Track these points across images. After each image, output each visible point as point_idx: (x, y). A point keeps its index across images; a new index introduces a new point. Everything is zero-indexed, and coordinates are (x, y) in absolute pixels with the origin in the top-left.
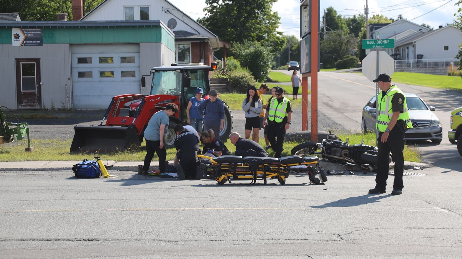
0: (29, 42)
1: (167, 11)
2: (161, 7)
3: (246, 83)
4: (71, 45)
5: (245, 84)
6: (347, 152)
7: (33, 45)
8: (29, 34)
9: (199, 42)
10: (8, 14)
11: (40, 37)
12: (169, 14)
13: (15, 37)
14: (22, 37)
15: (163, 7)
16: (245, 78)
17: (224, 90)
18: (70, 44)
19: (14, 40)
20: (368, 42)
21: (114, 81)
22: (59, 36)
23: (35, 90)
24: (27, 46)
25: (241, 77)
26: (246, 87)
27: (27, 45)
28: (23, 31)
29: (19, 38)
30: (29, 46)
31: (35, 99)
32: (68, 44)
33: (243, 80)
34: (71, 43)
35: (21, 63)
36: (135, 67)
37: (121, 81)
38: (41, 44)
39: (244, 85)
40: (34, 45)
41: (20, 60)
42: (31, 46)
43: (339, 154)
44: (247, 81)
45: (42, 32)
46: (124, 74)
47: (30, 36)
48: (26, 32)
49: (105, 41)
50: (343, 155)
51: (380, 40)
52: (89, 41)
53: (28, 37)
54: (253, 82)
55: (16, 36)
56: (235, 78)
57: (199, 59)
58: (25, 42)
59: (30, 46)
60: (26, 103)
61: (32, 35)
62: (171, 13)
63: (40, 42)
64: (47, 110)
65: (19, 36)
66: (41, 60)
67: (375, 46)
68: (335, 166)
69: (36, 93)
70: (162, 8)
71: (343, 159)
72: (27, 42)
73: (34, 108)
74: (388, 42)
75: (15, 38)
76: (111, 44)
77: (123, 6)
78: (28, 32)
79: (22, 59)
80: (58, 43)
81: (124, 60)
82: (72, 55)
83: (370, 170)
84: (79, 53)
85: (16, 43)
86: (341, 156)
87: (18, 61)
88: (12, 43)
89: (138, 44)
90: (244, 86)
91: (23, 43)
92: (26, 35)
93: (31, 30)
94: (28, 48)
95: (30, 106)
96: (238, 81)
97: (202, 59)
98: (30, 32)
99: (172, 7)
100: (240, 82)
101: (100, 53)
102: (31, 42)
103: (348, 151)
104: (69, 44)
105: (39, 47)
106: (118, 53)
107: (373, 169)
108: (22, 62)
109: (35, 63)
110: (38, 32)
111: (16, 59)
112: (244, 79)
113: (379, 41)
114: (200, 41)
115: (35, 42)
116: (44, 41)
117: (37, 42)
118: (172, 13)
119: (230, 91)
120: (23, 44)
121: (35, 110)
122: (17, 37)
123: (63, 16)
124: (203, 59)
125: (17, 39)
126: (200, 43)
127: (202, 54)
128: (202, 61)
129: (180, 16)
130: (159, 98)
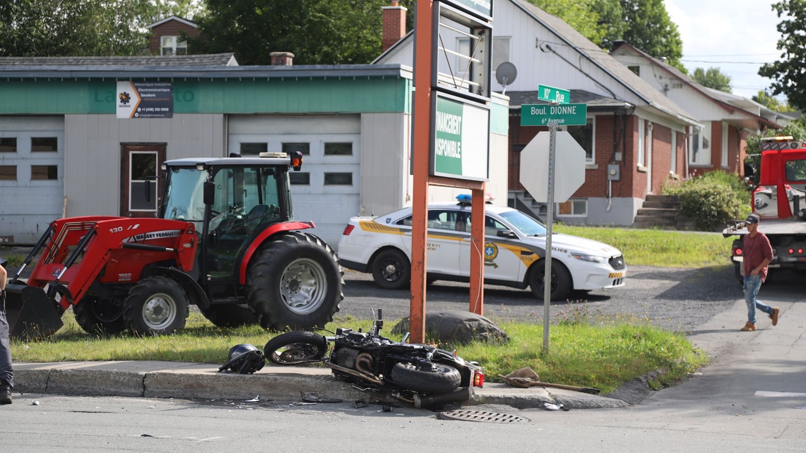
0: (148, 110)
1: (547, 46)
2: (535, 39)
3: (714, 208)
4: (228, 117)
5: (712, 210)
6: (367, 358)
7: (154, 115)
8: (147, 93)
9: (612, 113)
10: (214, 57)
11: (168, 99)
12: (551, 53)
13: (123, 101)
14: (134, 100)
15: (539, 39)
16: (712, 197)
17: (668, 222)
18: (225, 115)
19: (120, 106)
20: (532, 111)
21: (310, 194)
22: (206, 98)
23: (155, 208)
24: (144, 117)
25: (703, 192)
26: (713, 216)
27: (144, 115)
28: (137, 88)
29: (128, 102)
30: (147, 117)
32: (220, 113)
33: (709, 201)
34: (226, 112)
35: (131, 153)
36: (352, 164)
37: (324, 194)
38: (169, 115)
39: (710, 212)
40: (157, 116)
41: (129, 147)
42: (150, 117)
43: (349, 363)
44: (718, 204)
45: (171, 89)
46: (331, 179)
47: (150, 97)
48: (142, 90)
49: (294, 108)
50: (358, 367)
51: (558, 107)
52: (262, 109)
53: (145, 99)
54: (734, 204)
55: (124, 97)
56: (691, 196)
57: (612, 152)
58: (139, 110)
59: (149, 119)
61: (154, 95)
62: (554, 52)
63: (167, 109)
65: (130, 98)
66: (168, 148)
67: (546, 119)
68: (344, 390)
69: (156, 214)
70: (537, 40)
71: (357, 375)
72: (144, 109)
74: (574, 110)
75: (121, 102)
77: (457, 38)
78: (147, 90)
79: (132, 145)
80: (202, 113)
81: (331, 149)
82: (230, 136)
83: (416, 405)
84: (243, 134)
85: (124, 112)
86: (354, 368)
87: (125, 147)
88: (115, 113)
89: (357, 116)
90: (709, 215)
91: (136, 111)
92: (142, 95)
93: (152, 85)
94: (146, 122)
96: (698, 202)
97: (617, 151)
98: (150, 90)
99: (557, 38)
100: (701, 204)
101: (284, 134)
102: (152, 109)
103: (370, 357)
104: (222, 115)
105: (165, 121)
106: (320, 134)
107: (422, 402)
108: (132, 150)
109: (156, 152)
110: (165, 90)
111: (121, 144)
112: (711, 199)
113: (555, 107)
114: (615, 113)
115: (158, 109)
116: (175, 108)
117: (163, 109)
118: (557, 52)
119: (679, 224)
120: (137, 115)
122: (126, 99)
123: (283, 58)
124: (620, 151)
125: (125, 103)
126: (616, 117)
127: (617, 140)
128: (619, 156)
129: (573, 57)
130: (136, 226)
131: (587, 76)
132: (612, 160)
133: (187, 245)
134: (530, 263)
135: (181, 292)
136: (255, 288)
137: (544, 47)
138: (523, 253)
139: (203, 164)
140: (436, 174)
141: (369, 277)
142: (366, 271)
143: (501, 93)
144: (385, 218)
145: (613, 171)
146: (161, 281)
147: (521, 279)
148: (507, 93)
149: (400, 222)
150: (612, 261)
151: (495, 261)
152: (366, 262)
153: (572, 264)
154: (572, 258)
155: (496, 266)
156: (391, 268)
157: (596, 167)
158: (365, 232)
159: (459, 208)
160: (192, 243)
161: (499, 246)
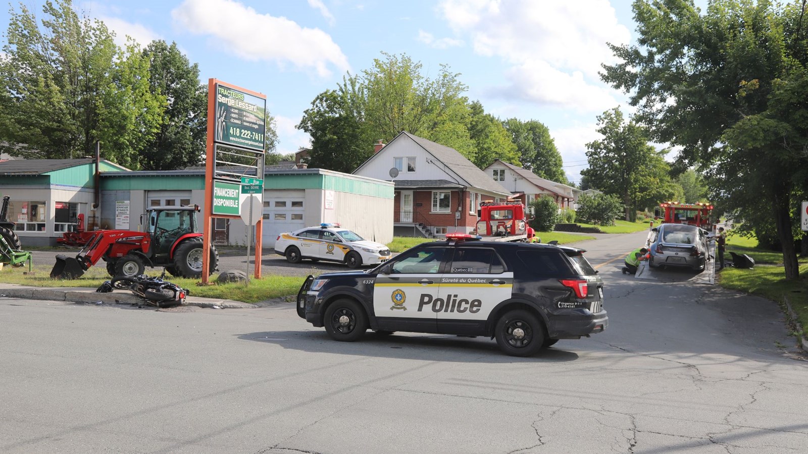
6: (141, 287)
9: (457, 190)
12: (432, 164)
21: (286, 223)
31: (224, 237)
36: (303, 210)
37: (292, 223)
43: (136, 289)
57: (457, 207)
60: (217, 239)
62: (434, 163)
64: (232, 246)
69: (225, 231)
70: (427, 159)
73: (223, 244)
76: (285, 190)
77: (394, 157)
81: (294, 204)
89: (304, 190)
95: (221, 242)
97: (460, 206)
99: (435, 158)
101: (276, 198)
106: (290, 198)
121: (224, 246)
127: (460, 202)
128: (460, 209)
129: (442, 166)
130: (122, 234)
131: (447, 174)
132: (457, 210)
133: (146, 242)
134: (346, 252)
135: (141, 261)
136: (176, 260)
137: (429, 162)
138: (344, 248)
139: (154, 209)
140: (214, 213)
141: (285, 258)
142: (284, 256)
143: (391, 181)
144: (292, 233)
145: (458, 215)
146: (131, 257)
147: (343, 259)
148: (394, 181)
149: (298, 235)
150: (380, 252)
151: (333, 252)
152: (284, 252)
153: (362, 253)
154: (363, 251)
155: (333, 254)
156: (293, 254)
157: (451, 213)
158: (285, 239)
159: (321, 229)
160: (148, 241)
161: (334, 245)
